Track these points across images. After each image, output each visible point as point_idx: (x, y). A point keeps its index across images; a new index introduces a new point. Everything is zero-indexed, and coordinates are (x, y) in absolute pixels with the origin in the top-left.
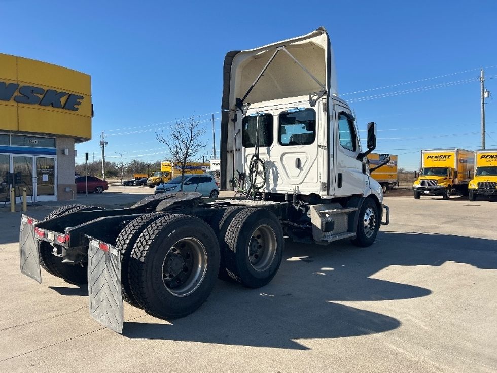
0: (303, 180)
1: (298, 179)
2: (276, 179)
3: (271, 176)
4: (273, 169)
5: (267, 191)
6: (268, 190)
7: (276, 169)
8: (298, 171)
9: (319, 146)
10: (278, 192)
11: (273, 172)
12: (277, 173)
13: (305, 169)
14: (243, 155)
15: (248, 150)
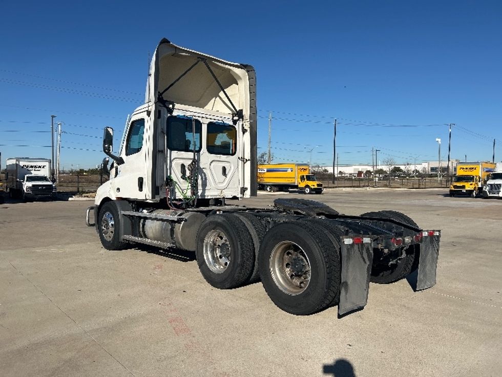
0: (228, 186)
2: (204, 185)
3: (200, 182)
4: (201, 176)
6: (197, 196)
7: (205, 175)
8: (224, 177)
9: (239, 158)
10: (206, 198)
11: (202, 178)
12: (206, 179)
13: (229, 176)
14: (169, 158)
15: (175, 154)
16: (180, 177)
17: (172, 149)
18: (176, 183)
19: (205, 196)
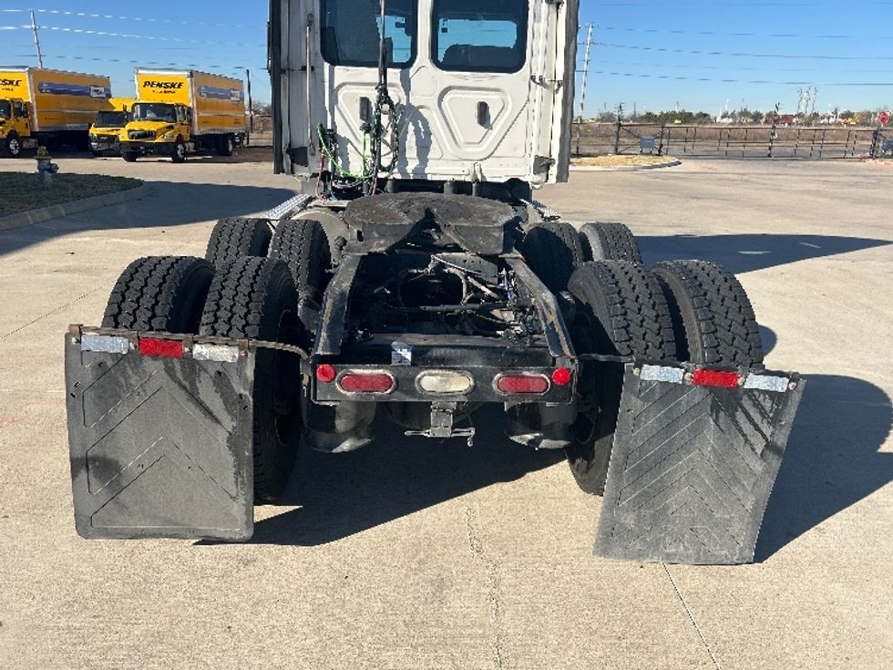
0: (493, 153)
1: (479, 150)
2: (424, 148)
3: (411, 140)
4: (416, 125)
5: (399, 177)
6: (403, 172)
7: (426, 124)
8: (482, 130)
9: (533, 78)
10: (429, 178)
11: (417, 131)
12: (428, 133)
13: (498, 127)
14: (327, 84)
15: (342, 73)
16: (358, 128)
17: (334, 63)
18: (349, 141)
19: (426, 175)
